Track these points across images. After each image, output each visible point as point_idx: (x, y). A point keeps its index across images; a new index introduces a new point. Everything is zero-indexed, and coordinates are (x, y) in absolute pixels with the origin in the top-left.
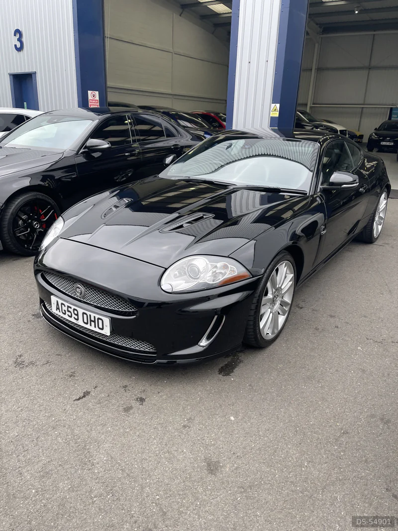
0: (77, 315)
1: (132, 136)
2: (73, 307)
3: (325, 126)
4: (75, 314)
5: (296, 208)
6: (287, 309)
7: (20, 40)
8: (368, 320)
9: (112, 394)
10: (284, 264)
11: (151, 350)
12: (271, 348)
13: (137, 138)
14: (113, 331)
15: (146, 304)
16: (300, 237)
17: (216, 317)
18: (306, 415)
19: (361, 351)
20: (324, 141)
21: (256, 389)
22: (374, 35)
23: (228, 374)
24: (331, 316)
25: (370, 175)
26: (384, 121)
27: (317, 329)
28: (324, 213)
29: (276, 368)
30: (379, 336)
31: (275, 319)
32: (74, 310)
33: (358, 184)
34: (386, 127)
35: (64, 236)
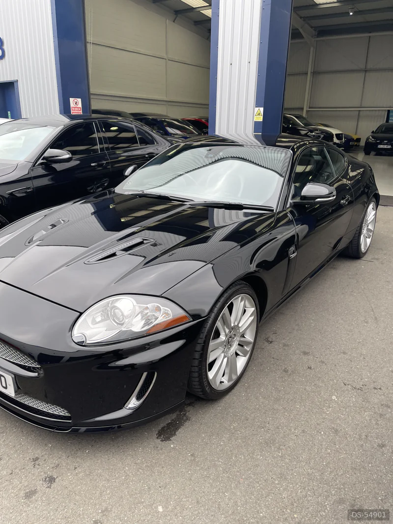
1: (99, 144)
3: (321, 130)
6: (248, 348)
8: (347, 357)
9: (17, 470)
10: (240, 298)
11: (67, 415)
12: (228, 398)
13: (105, 146)
14: (18, 391)
17: (145, 374)
18: (256, 502)
19: (335, 402)
20: (298, 148)
21: (198, 461)
22: (370, 37)
23: (168, 439)
24: (305, 353)
26: (381, 123)
27: (286, 371)
29: (229, 428)
30: (360, 379)
31: (231, 362)
33: (335, 197)
34: (384, 129)
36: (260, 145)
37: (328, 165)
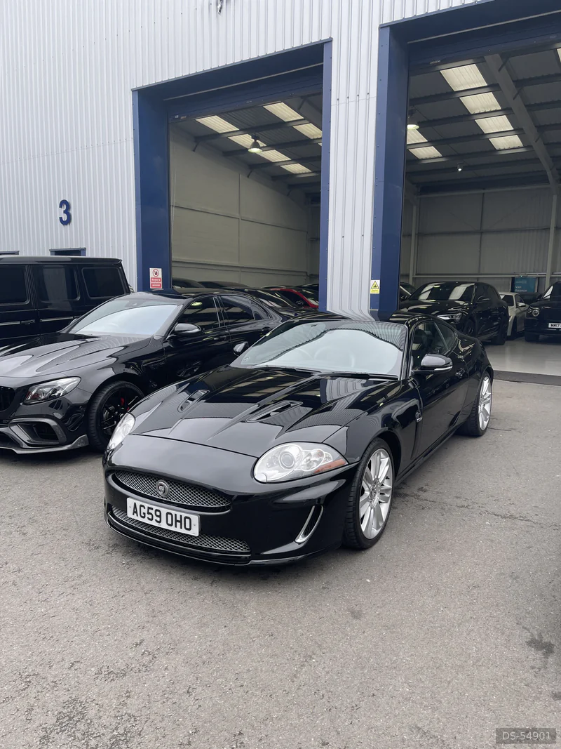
0: (160, 516)
1: (220, 319)
2: (155, 508)
4: (157, 516)
5: (389, 395)
6: (388, 495)
7: (67, 212)
11: (244, 551)
13: (225, 321)
14: (202, 531)
15: (235, 497)
16: (396, 422)
17: (314, 507)
20: (412, 323)
22: (484, 194)
25: (468, 358)
28: (418, 398)
31: (377, 511)
32: (156, 510)
33: (451, 368)
35: (137, 432)
36: (374, 320)
37: (440, 340)
